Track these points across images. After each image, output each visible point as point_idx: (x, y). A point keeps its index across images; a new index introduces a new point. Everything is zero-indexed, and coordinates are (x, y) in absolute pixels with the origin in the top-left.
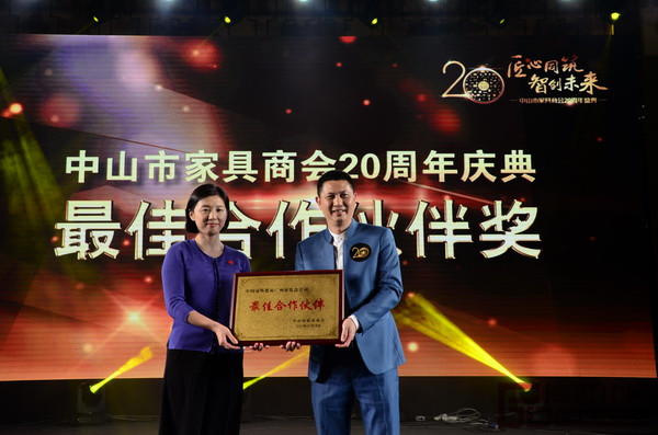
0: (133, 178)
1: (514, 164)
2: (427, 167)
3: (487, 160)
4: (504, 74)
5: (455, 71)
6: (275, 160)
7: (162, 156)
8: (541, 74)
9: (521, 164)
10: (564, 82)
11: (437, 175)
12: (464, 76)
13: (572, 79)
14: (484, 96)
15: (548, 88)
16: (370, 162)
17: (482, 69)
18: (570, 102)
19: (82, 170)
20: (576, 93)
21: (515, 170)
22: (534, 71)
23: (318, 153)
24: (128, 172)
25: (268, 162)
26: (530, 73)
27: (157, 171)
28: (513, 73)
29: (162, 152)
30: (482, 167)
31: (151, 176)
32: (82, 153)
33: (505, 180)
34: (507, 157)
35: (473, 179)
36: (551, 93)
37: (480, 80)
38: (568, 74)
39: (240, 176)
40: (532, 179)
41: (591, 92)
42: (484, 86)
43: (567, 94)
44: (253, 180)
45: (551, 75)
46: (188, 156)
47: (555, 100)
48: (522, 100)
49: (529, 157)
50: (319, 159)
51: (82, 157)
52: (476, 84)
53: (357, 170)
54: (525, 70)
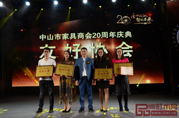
0: (53, 39)
1: (127, 34)
2: (110, 35)
3: (122, 33)
4: (131, 18)
5: (119, 17)
6: (80, 35)
7: (58, 35)
8: (139, 17)
9: (129, 34)
10: (144, 19)
11: (112, 37)
12: (122, 18)
13: (145, 19)
14: (126, 23)
15: (140, 20)
16: (99, 34)
17: (126, 17)
18: (145, 23)
19: (43, 38)
20: (146, 22)
21: (128, 35)
22: (137, 17)
23: (88, 33)
24: (51, 38)
25: (78, 35)
26: (136, 17)
27: (57, 37)
28: (132, 17)
29: (58, 34)
30: (121, 35)
31: (56, 39)
32: (43, 35)
33: (126, 37)
34: (126, 33)
35: (119, 37)
36: (141, 22)
37: (125, 19)
38: (144, 17)
39: (73, 38)
40: (131, 37)
41: (150, 21)
42: (126, 20)
43: (145, 22)
44: (76, 39)
45: (141, 18)
46: (63, 35)
47: (142, 23)
48: (135, 23)
49: (130, 32)
50: (88, 34)
51: (43, 36)
52: (124, 20)
53: (96, 36)
54: (135, 17)
